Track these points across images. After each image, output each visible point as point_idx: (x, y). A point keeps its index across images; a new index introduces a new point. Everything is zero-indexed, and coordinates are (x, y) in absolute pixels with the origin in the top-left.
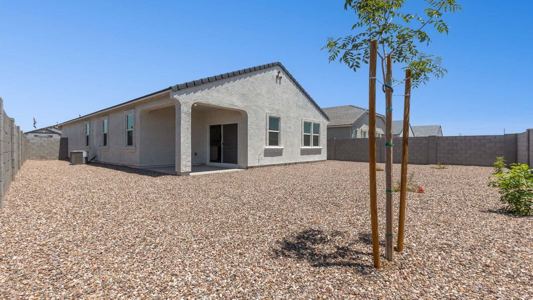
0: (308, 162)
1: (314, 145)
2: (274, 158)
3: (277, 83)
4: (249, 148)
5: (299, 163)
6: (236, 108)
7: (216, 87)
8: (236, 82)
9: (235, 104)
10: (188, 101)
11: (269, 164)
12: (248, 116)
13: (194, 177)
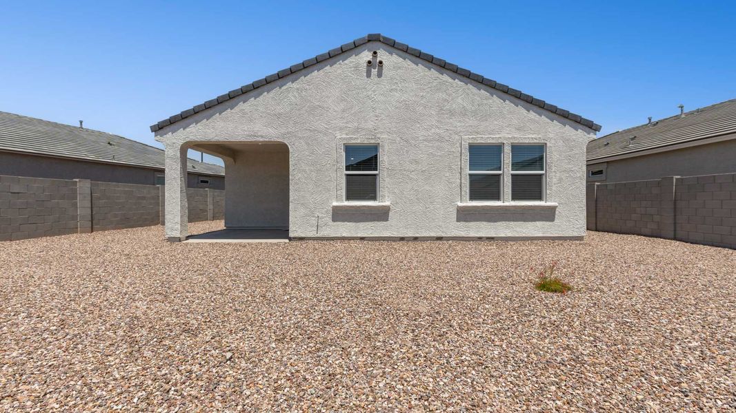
0: (492, 238)
1: (514, 198)
2: (361, 225)
3: (369, 75)
4: (291, 206)
5: (448, 239)
6: (262, 140)
7: (220, 114)
8: (261, 99)
9: (259, 134)
10: (175, 141)
11: (345, 235)
12: (291, 150)
13: (187, 244)
